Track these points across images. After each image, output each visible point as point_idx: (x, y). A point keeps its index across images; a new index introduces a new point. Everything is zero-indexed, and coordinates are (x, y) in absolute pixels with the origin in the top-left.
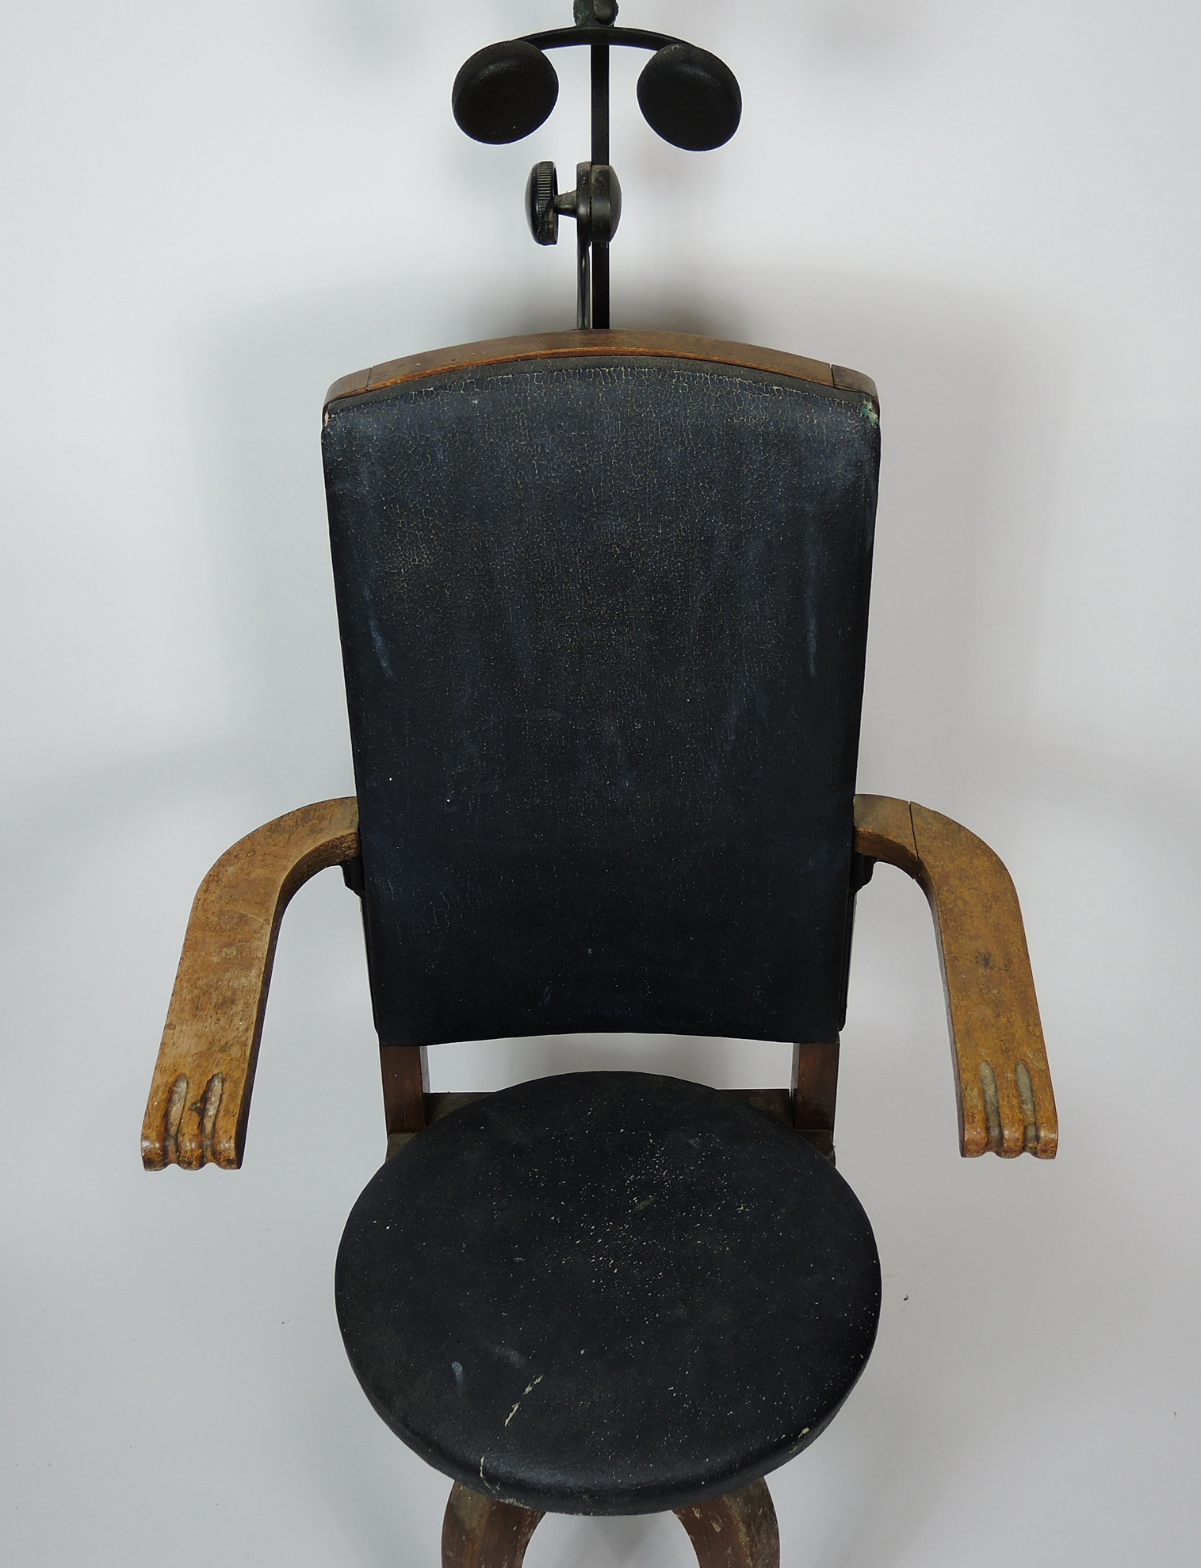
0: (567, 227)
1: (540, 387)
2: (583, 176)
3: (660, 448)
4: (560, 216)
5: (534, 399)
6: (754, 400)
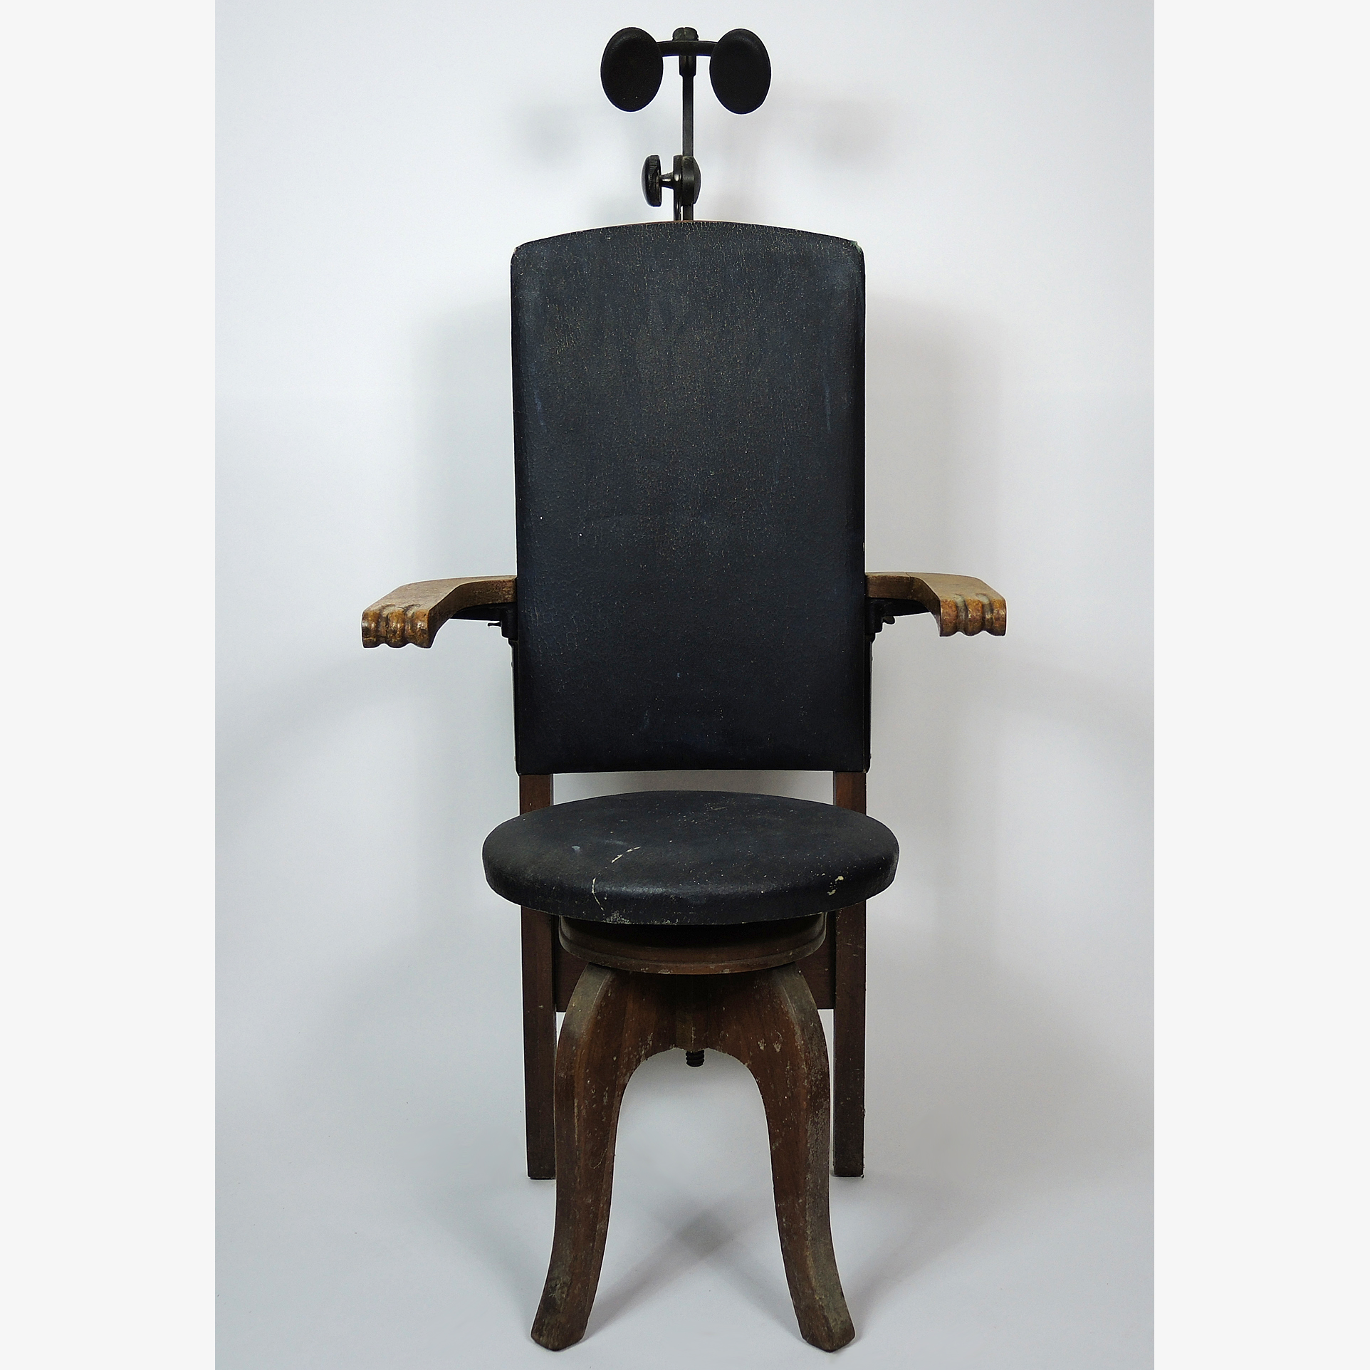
0: (668, 194)
1: (650, 232)
2: (677, 160)
3: (725, 268)
4: (663, 188)
5: (645, 238)
6: (783, 237)
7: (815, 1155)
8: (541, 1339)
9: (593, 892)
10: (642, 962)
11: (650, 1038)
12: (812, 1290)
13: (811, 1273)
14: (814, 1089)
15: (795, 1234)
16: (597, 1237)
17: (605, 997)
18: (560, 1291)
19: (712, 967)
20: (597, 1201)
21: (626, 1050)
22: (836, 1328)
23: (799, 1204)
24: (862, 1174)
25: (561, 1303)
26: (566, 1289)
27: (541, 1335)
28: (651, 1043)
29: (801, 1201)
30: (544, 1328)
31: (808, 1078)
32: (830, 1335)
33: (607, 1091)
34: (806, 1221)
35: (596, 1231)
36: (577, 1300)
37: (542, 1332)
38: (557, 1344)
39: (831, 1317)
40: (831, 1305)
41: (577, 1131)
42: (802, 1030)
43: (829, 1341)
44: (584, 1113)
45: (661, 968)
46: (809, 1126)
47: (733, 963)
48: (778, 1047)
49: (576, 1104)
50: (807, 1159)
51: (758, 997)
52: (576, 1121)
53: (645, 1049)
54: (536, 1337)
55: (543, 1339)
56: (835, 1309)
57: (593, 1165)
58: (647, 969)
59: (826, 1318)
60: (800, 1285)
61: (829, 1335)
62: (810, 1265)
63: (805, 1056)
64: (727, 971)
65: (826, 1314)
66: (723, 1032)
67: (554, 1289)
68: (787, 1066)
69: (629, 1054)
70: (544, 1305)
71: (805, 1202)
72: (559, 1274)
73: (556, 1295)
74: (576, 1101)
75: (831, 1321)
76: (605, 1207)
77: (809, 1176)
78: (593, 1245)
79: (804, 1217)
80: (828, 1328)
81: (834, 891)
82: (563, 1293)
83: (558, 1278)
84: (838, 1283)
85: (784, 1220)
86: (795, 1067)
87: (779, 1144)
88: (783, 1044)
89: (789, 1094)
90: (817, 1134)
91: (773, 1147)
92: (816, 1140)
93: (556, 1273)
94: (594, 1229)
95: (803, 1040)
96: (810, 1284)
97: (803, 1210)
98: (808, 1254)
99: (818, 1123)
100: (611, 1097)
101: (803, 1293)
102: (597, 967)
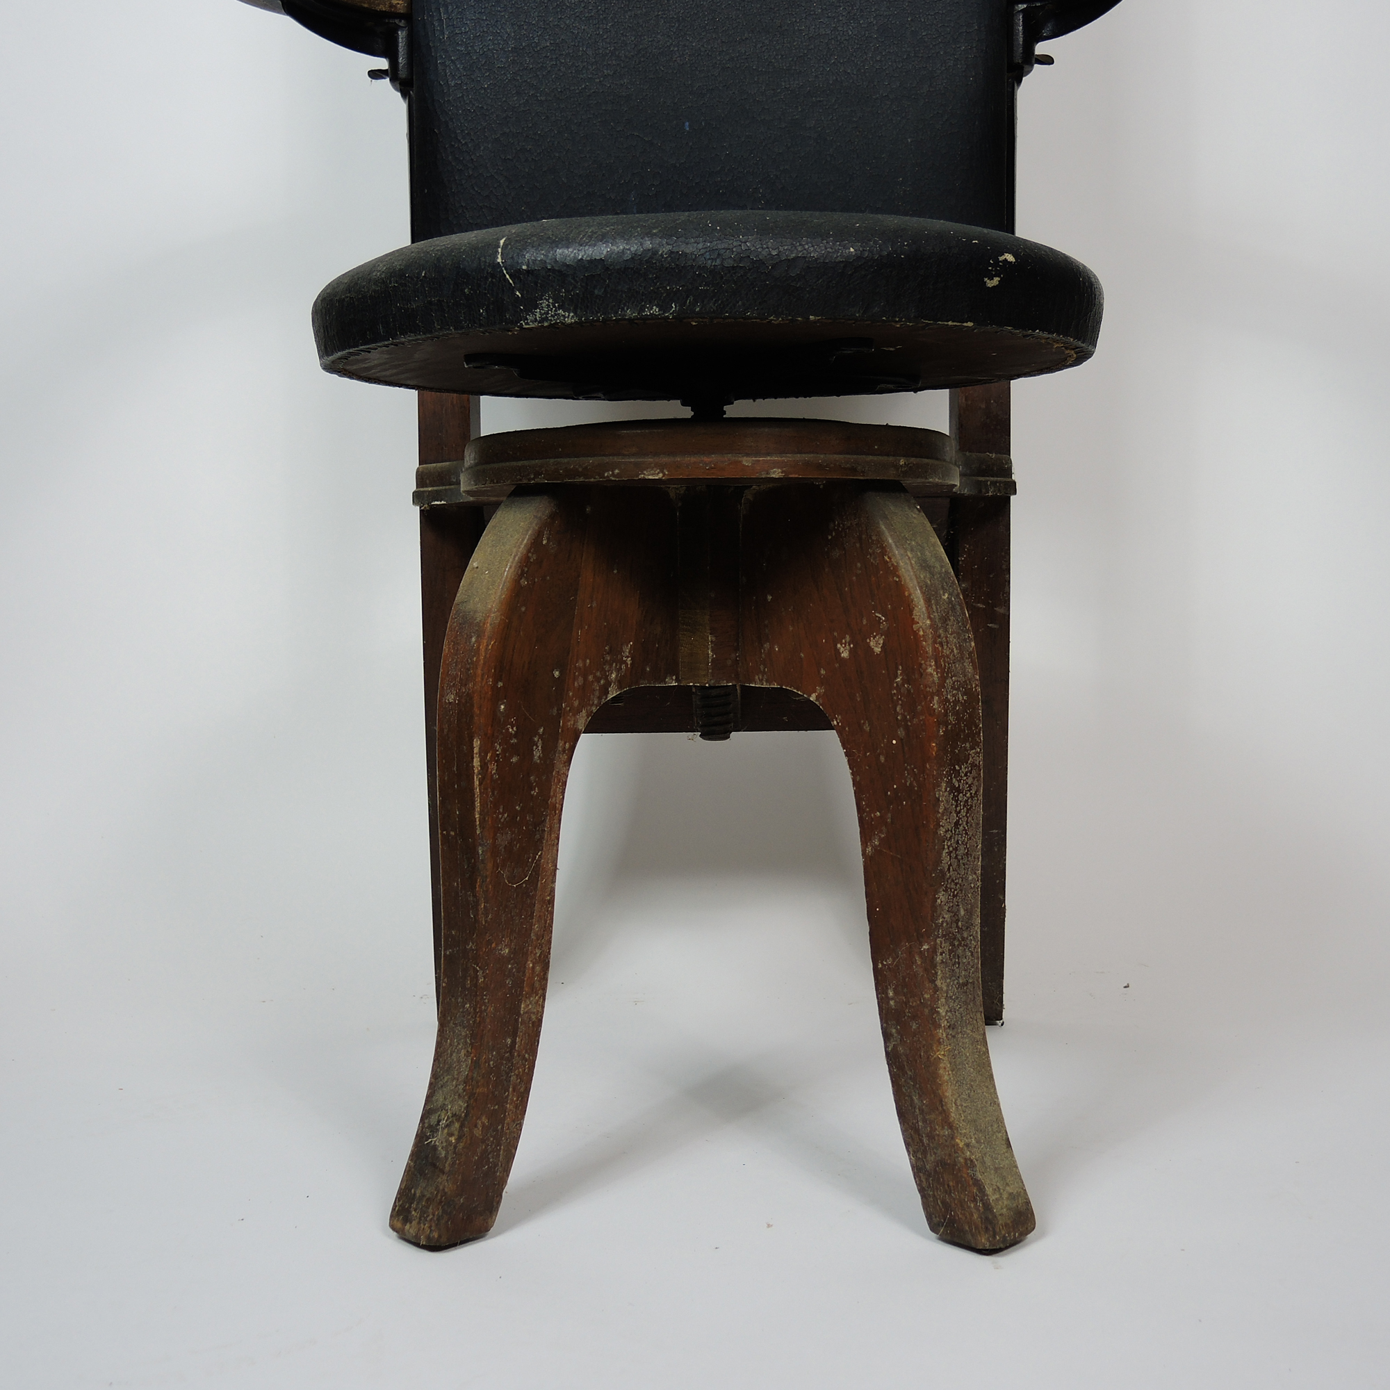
7: (953, 855)
8: (407, 1227)
9: (499, 260)
10: (606, 459)
11: (627, 651)
12: (951, 1127)
13: (948, 1094)
14: (951, 718)
15: (914, 1018)
16: (522, 1028)
17: (535, 544)
18: (446, 1131)
19: (747, 461)
20: (519, 954)
21: (580, 664)
22: (1002, 1208)
23: (921, 953)
24: (1002, 1019)
25: (446, 1157)
26: (457, 1125)
27: (407, 1220)
28: (629, 661)
29: (926, 947)
30: (414, 1206)
31: (939, 693)
32: (989, 1220)
33: (541, 737)
34: (936, 989)
35: (519, 1014)
36: (479, 1150)
37: (410, 1212)
38: (436, 1235)
39: (990, 1182)
40: (987, 1159)
41: (477, 804)
42: (928, 601)
43: (987, 1228)
44: (493, 768)
45: (641, 467)
46: (943, 793)
47: (788, 458)
48: (876, 644)
49: (476, 750)
50: (939, 861)
51: (836, 553)
52: (477, 783)
53: (619, 670)
54: (399, 1225)
55: (411, 1229)
56: (996, 1169)
57: (512, 879)
58: (617, 471)
59: (978, 1184)
60: (924, 1121)
61: (987, 1218)
62: (946, 1078)
63: (935, 649)
64: (776, 473)
65: (979, 1176)
66: (767, 646)
67: (434, 1129)
68: (896, 677)
69: (585, 673)
70: (415, 1162)
71: (933, 950)
72: (445, 1099)
73: (437, 1140)
74: (477, 743)
75: (989, 1191)
76: (538, 968)
77: (942, 897)
78: (514, 1043)
79: (933, 982)
80: (983, 1204)
81: (996, 281)
82: (451, 1135)
83: (443, 1107)
84: (999, 1120)
85: (891, 994)
86: (914, 673)
87: (881, 840)
88: (887, 634)
89: (901, 732)
90: (958, 813)
91: (869, 849)
92: (957, 824)
93: (439, 1097)
94: (515, 1010)
95: (929, 618)
96: (945, 1114)
97: (930, 965)
98: (940, 1054)
99: (959, 790)
100: (549, 750)
101: (931, 1137)
102: (522, 492)
